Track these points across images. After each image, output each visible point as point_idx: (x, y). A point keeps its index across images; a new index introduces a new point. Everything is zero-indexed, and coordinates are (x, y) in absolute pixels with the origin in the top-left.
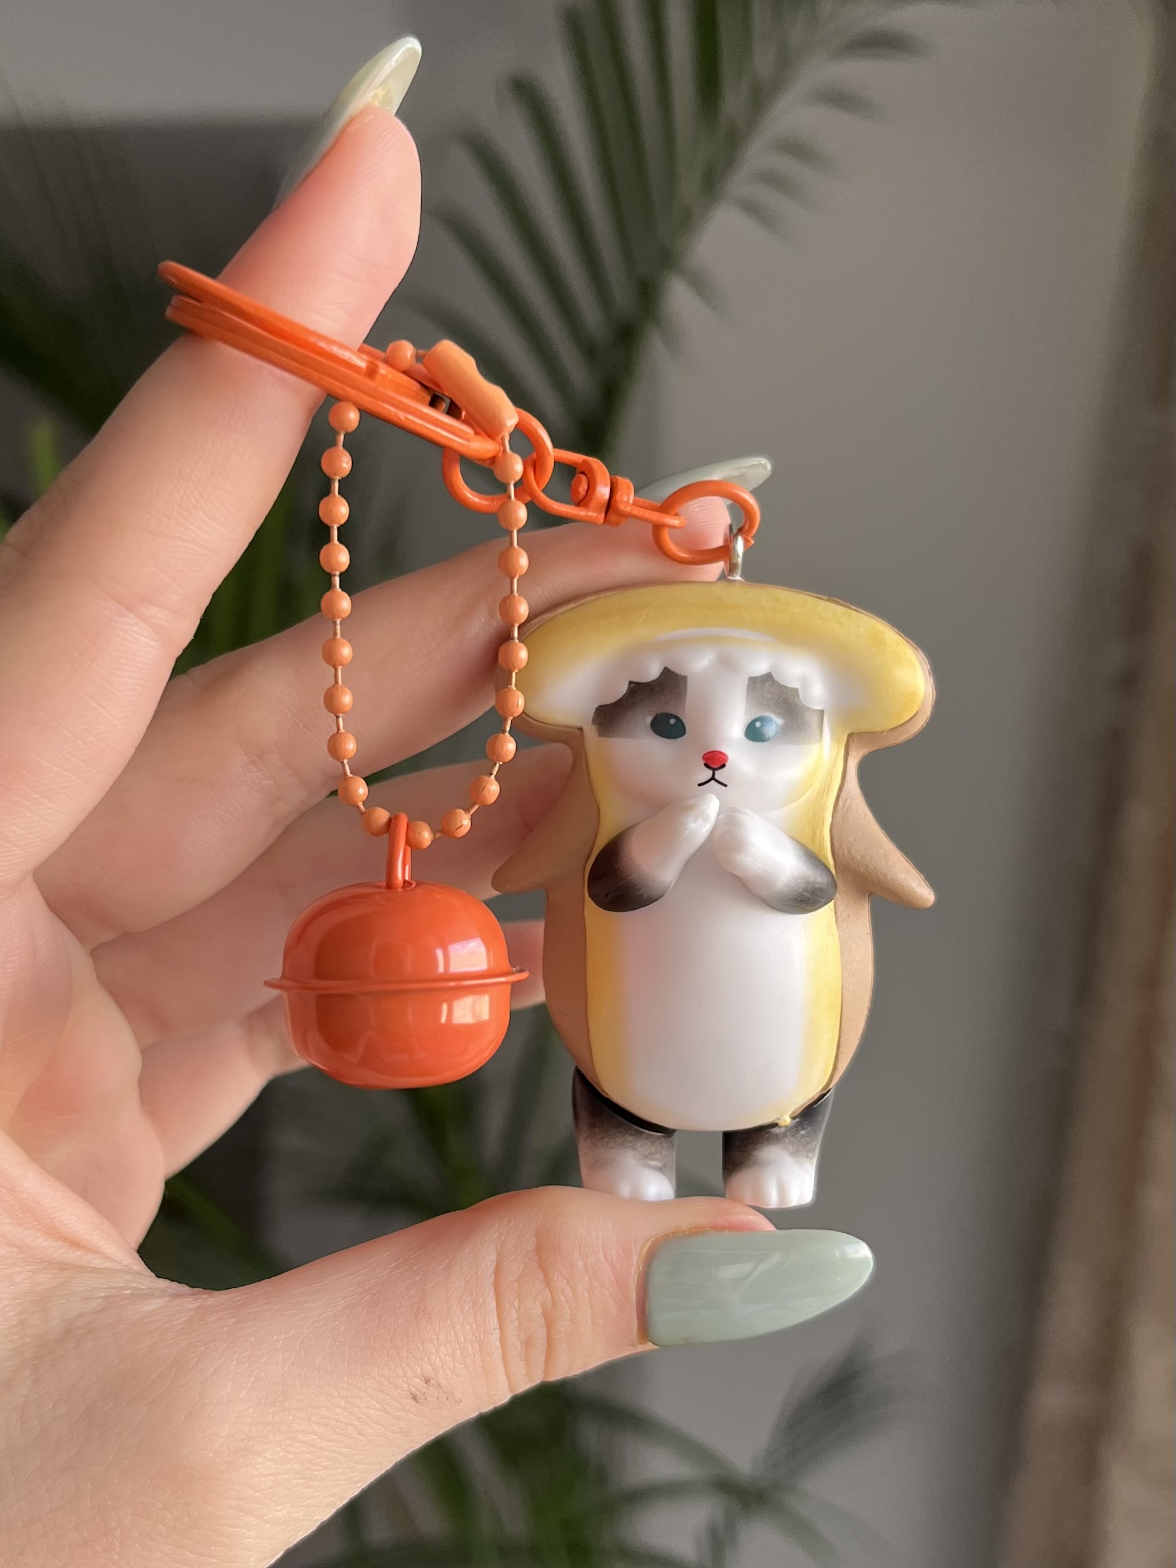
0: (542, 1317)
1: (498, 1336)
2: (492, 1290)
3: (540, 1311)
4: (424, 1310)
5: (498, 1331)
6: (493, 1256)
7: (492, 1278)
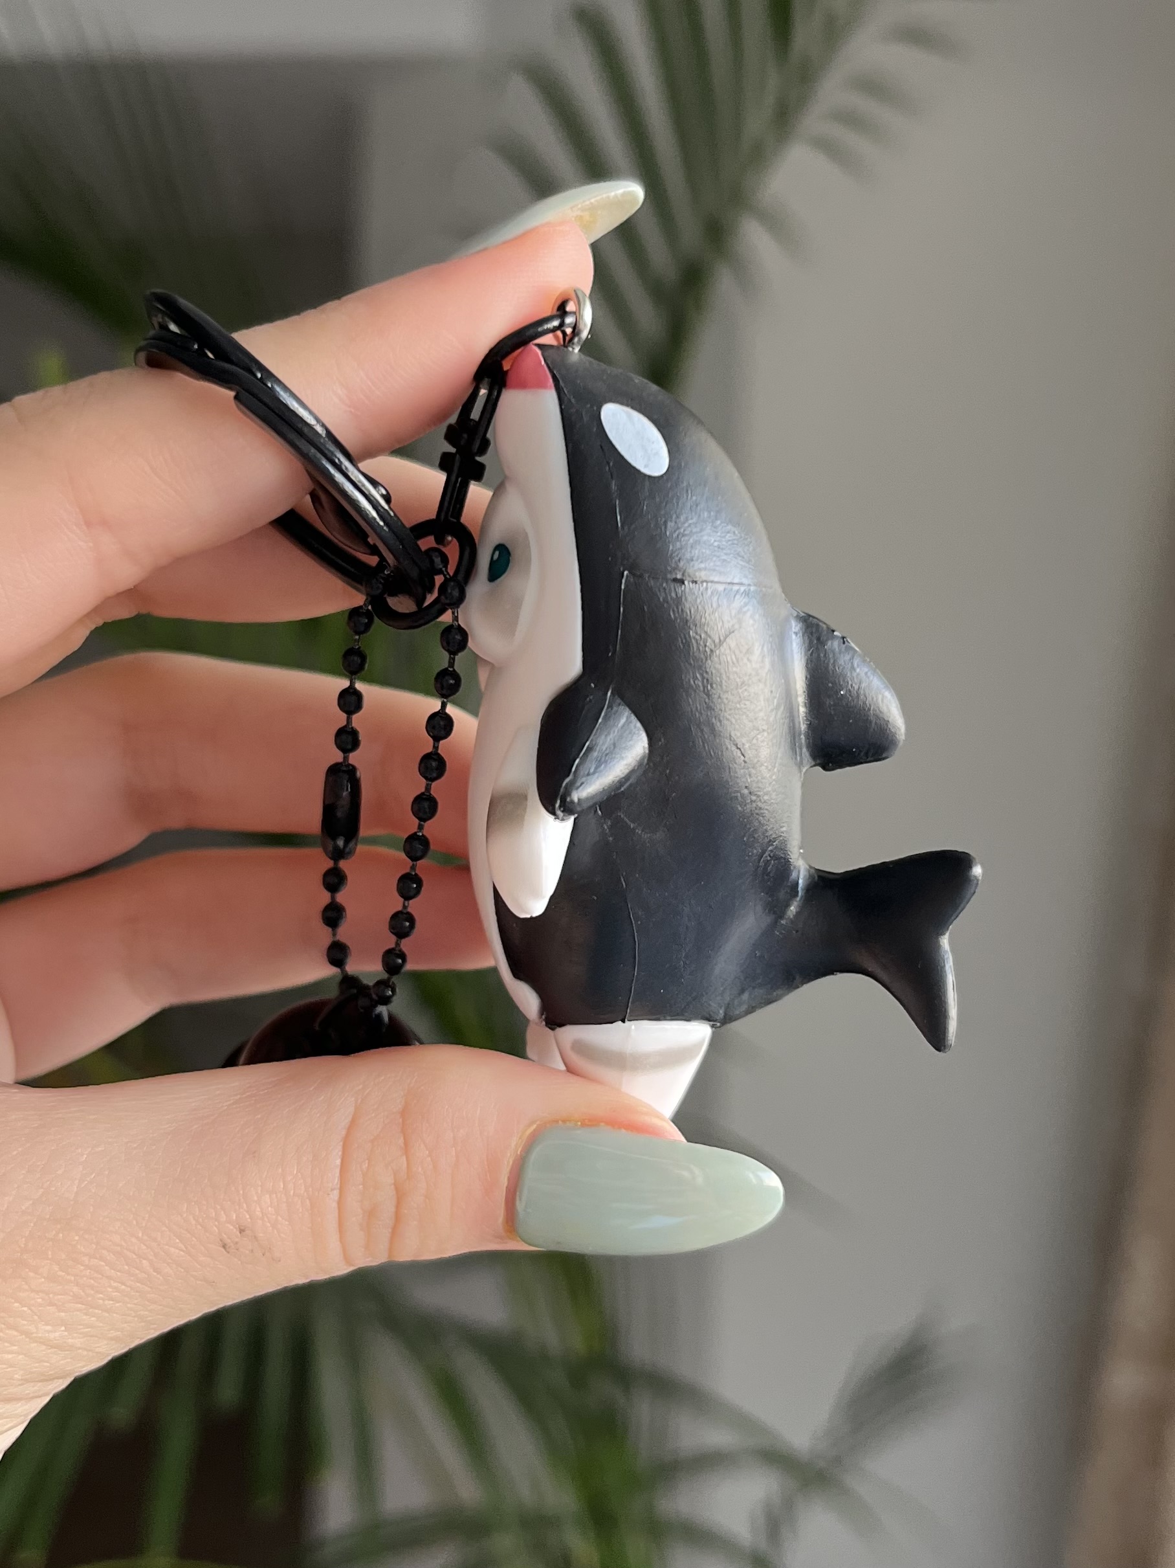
0: (393, 1186)
1: (336, 1198)
2: (340, 1147)
3: (390, 1180)
4: (255, 1152)
5: (336, 1193)
6: (351, 1109)
7: (344, 1132)
